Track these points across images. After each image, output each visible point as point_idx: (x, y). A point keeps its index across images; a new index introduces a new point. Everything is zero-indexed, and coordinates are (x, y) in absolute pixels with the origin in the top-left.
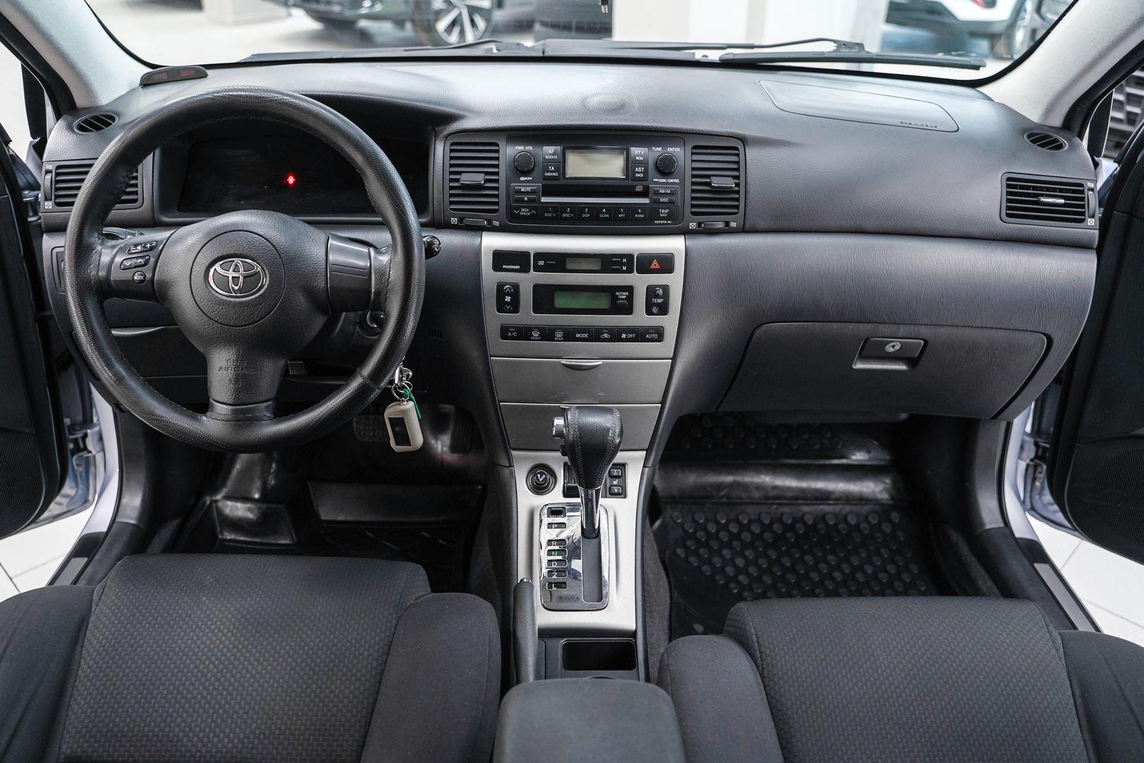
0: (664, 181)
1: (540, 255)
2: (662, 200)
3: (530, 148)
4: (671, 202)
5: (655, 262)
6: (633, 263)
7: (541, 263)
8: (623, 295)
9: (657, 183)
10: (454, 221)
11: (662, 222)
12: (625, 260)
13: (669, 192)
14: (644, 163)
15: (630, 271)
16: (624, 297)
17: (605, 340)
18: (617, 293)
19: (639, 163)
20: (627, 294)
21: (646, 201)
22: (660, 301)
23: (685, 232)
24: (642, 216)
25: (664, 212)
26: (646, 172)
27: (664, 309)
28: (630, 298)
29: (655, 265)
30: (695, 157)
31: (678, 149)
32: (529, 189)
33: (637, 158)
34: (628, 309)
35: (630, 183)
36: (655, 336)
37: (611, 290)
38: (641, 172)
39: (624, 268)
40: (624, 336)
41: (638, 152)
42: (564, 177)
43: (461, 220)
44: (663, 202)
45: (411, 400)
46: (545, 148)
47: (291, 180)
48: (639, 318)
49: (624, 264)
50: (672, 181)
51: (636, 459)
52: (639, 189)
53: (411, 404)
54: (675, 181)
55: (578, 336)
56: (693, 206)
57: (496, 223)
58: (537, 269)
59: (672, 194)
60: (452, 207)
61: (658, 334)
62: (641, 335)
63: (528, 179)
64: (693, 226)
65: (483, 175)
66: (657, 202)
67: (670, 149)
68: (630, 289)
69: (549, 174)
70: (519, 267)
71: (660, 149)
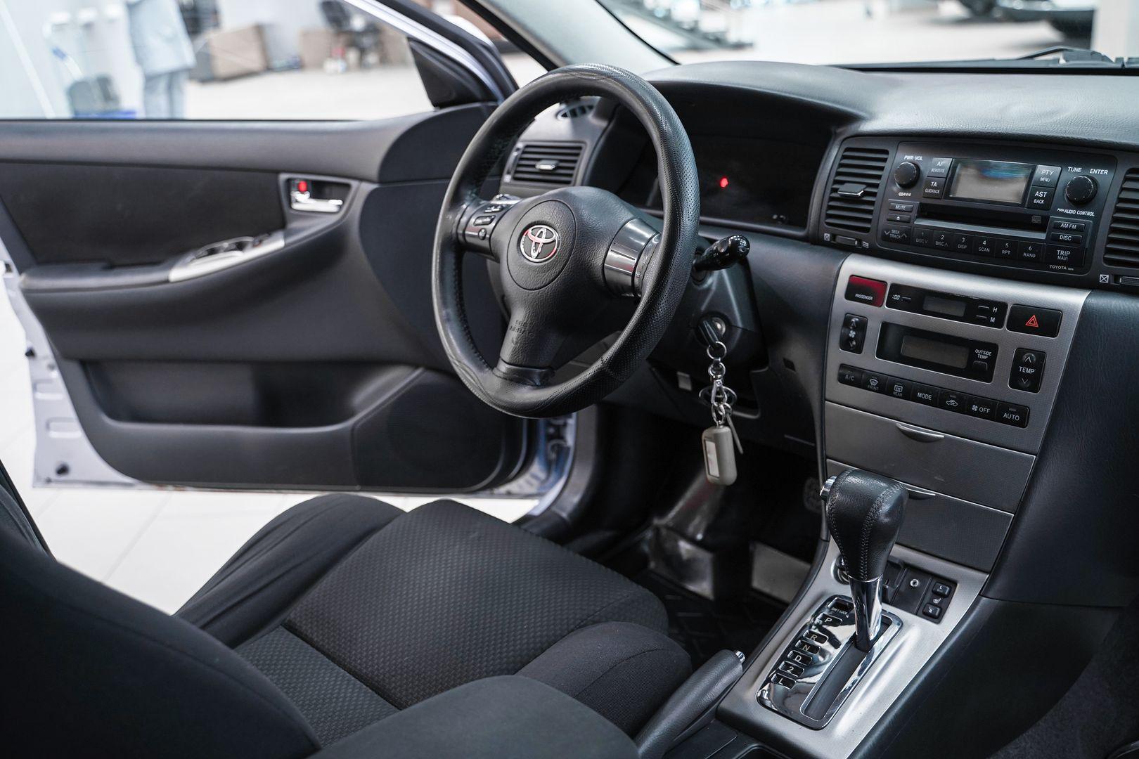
0: (1072, 212)
1: (897, 288)
2: (1062, 237)
3: (919, 158)
4: (1074, 241)
5: (1034, 318)
6: (1005, 314)
7: (897, 297)
8: (984, 355)
9: (1063, 214)
10: (827, 236)
11: (1060, 268)
12: (995, 310)
13: (1074, 227)
14: (1051, 187)
15: (998, 324)
16: (985, 357)
17: (950, 408)
18: (977, 351)
19: (1042, 186)
20: (990, 354)
21: (1042, 236)
22: (1030, 371)
23: (1090, 285)
24: (1033, 256)
25: (1063, 254)
26: (1049, 199)
27: (1034, 384)
28: (992, 361)
29: (1033, 321)
30: (1127, 185)
31: (1106, 172)
32: (904, 207)
33: (1042, 179)
34: (985, 373)
35: (1026, 210)
36: (1017, 417)
37: (971, 345)
38: (1042, 198)
39: (993, 320)
40: (975, 408)
41: (1045, 172)
42: (947, 196)
43: (834, 236)
44: (1063, 240)
45: (726, 424)
46: (935, 159)
47: (724, 183)
48: (999, 387)
49: (994, 315)
50: (1083, 213)
51: (973, 581)
52: (1036, 220)
53: (726, 430)
54: (1089, 213)
55: (920, 395)
56: (1109, 251)
57: (866, 244)
58: (891, 304)
59: (1079, 230)
60: (829, 221)
61: (1023, 417)
62: (997, 411)
63: (907, 194)
64: (1104, 278)
65: (864, 186)
66: (1056, 239)
67: (1093, 171)
68: (993, 348)
69: (930, 191)
70: (871, 298)
71: (1078, 170)
